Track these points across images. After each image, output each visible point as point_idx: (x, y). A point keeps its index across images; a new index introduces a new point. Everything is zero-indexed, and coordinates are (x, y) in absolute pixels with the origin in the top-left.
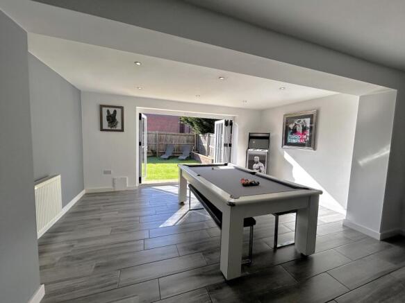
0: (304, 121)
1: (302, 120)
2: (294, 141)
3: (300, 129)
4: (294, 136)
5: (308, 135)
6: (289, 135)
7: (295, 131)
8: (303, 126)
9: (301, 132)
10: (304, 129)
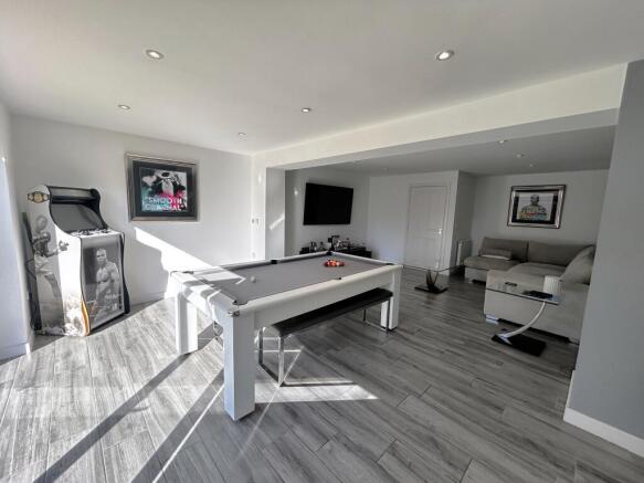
0: (176, 176)
1: (172, 174)
2: (159, 208)
3: (168, 188)
4: (157, 199)
5: (186, 198)
6: (145, 197)
7: (157, 190)
8: (174, 184)
9: (172, 192)
10: (178, 189)
